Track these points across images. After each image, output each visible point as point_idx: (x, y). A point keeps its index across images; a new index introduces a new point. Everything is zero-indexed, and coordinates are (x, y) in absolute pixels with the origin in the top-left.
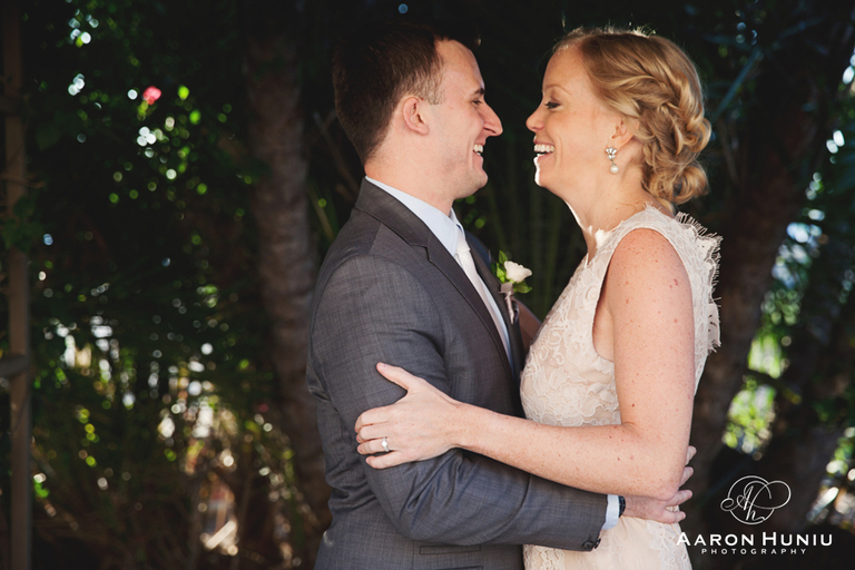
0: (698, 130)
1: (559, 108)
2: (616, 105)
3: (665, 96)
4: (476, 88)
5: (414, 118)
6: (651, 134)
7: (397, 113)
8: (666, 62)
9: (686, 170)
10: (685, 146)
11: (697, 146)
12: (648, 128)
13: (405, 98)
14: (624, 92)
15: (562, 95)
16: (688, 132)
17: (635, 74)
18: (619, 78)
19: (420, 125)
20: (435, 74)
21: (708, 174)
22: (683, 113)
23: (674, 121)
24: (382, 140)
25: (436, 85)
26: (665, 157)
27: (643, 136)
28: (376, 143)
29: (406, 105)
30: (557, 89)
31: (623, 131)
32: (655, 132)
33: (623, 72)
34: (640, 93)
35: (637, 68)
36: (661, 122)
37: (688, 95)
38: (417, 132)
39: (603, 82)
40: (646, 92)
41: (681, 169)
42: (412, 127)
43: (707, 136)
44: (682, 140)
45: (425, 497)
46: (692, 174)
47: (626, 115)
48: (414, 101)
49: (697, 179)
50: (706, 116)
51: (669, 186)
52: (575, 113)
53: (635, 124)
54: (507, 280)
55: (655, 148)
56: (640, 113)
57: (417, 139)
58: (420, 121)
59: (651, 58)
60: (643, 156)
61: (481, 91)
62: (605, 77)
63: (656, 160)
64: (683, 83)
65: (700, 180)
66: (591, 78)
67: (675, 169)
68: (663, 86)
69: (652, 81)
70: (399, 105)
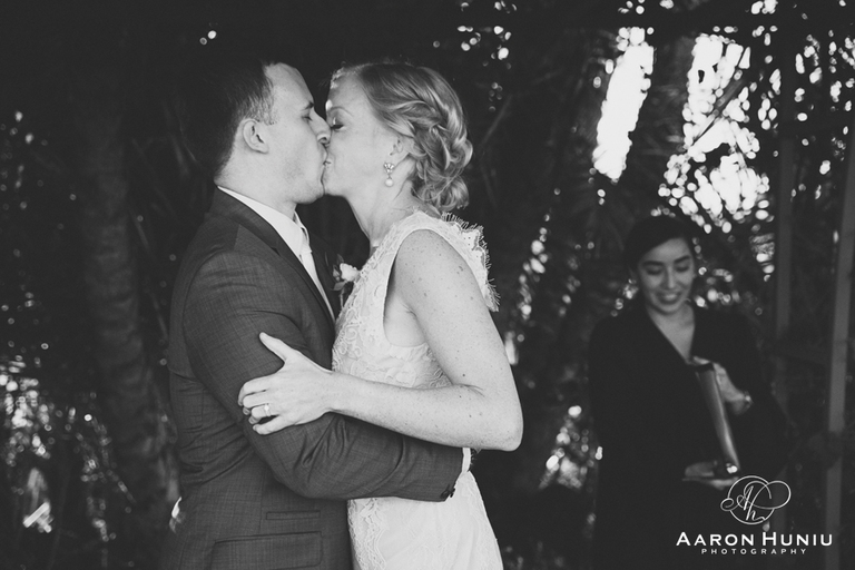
0: (462, 149)
1: (342, 128)
2: (394, 126)
3: (434, 119)
4: (306, 104)
5: (254, 139)
6: (423, 152)
7: (238, 135)
8: (435, 89)
9: (452, 184)
10: (451, 163)
11: (460, 163)
12: (421, 146)
13: (243, 121)
14: (400, 115)
15: (345, 116)
16: (453, 151)
17: (409, 99)
18: (396, 103)
19: (260, 144)
20: (267, 96)
21: (469, 187)
22: (450, 134)
23: (443, 143)
24: (227, 160)
25: (269, 106)
26: (434, 172)
27: (416, 154)
28: (222, 163)
29: (246, 128)
30: (340, 110)
31: (400, 149)
32: (427, 150)
33: (399, 97)
34: (414, 115)
35: (412, 95)
36: (432, 141)
37: (455, 119)
38: (259, 152)
39: (382, 106)
40: (420, 116)
41: (448, 183)
42: (254, 147)
43: (469, 154)
44: (449, 158)
45: (318, 454)
46: (456, 187)
47: (402, 135)
48: (252, 124)
49: (459, 191)
50: (468, 137)
51: (437, 196)
52: (357, 132)
53: (411, 143)
54: (342, 280)
55: (426, 164)
56: (415, 134)
57: (260, 158)
58: (260, 140)
59: (423, 85)
60: (416, 170)
61: (311, 106)
62: (384, 101)
63: (428, 174)
64: (450, 108)
65: (462, 193)
66: (371, 102)
67: (443, 183)
68: (434, 110)
69: (425, 106)
70: (239, 129)
